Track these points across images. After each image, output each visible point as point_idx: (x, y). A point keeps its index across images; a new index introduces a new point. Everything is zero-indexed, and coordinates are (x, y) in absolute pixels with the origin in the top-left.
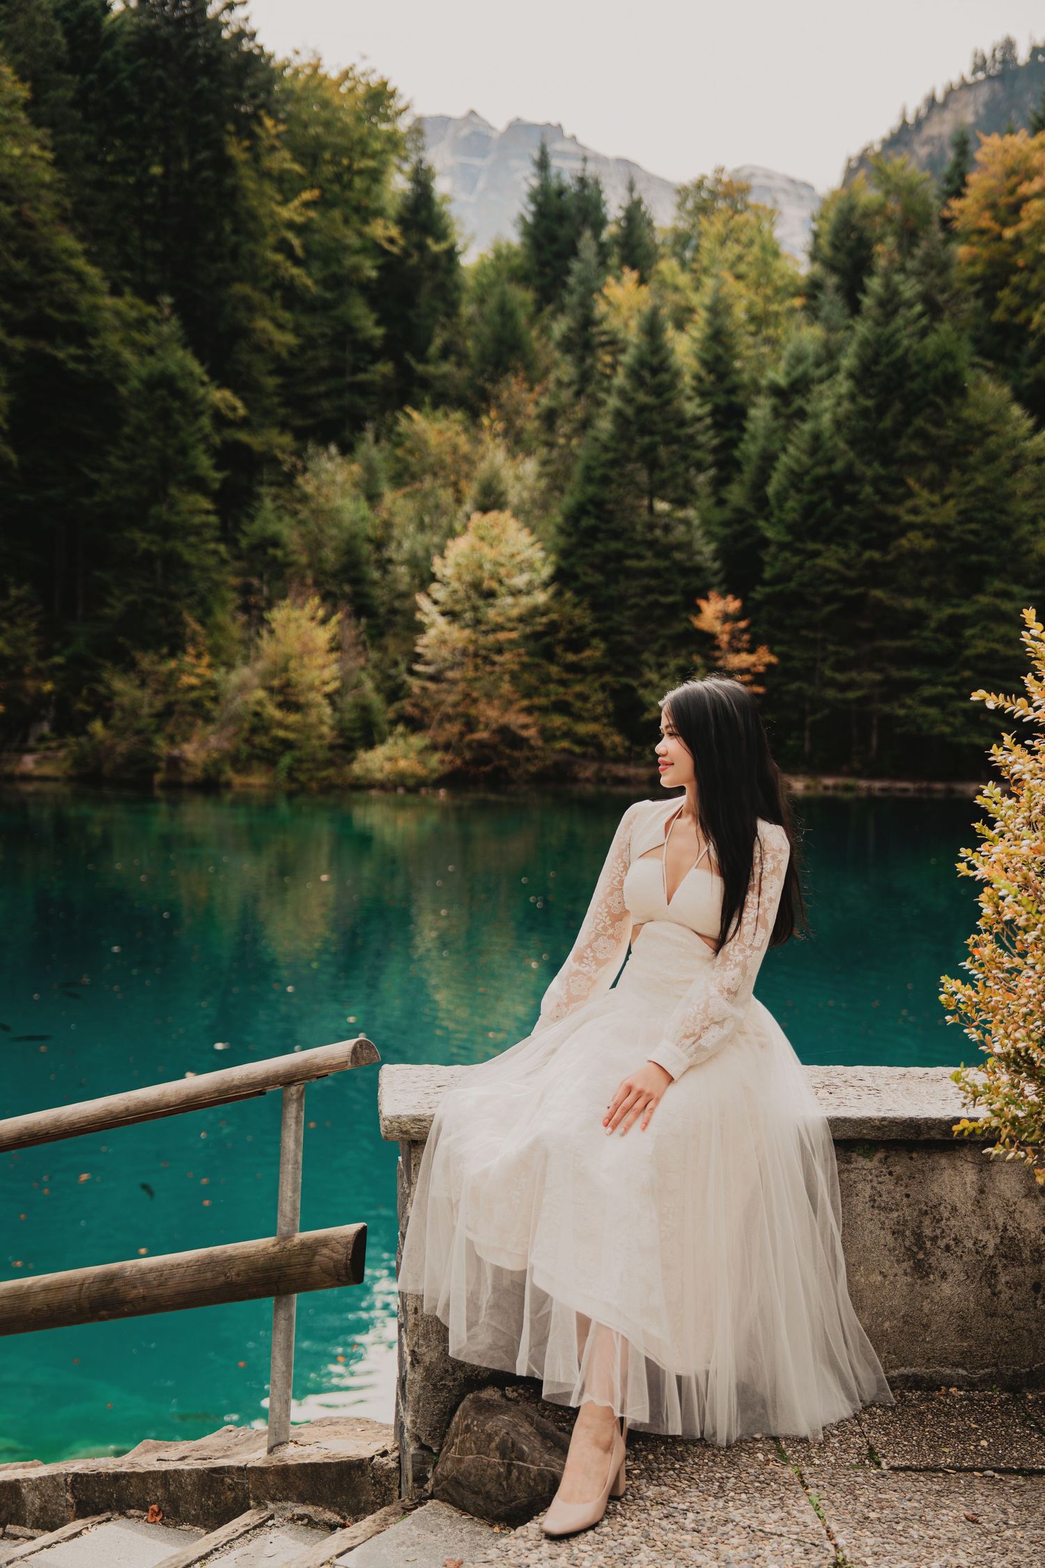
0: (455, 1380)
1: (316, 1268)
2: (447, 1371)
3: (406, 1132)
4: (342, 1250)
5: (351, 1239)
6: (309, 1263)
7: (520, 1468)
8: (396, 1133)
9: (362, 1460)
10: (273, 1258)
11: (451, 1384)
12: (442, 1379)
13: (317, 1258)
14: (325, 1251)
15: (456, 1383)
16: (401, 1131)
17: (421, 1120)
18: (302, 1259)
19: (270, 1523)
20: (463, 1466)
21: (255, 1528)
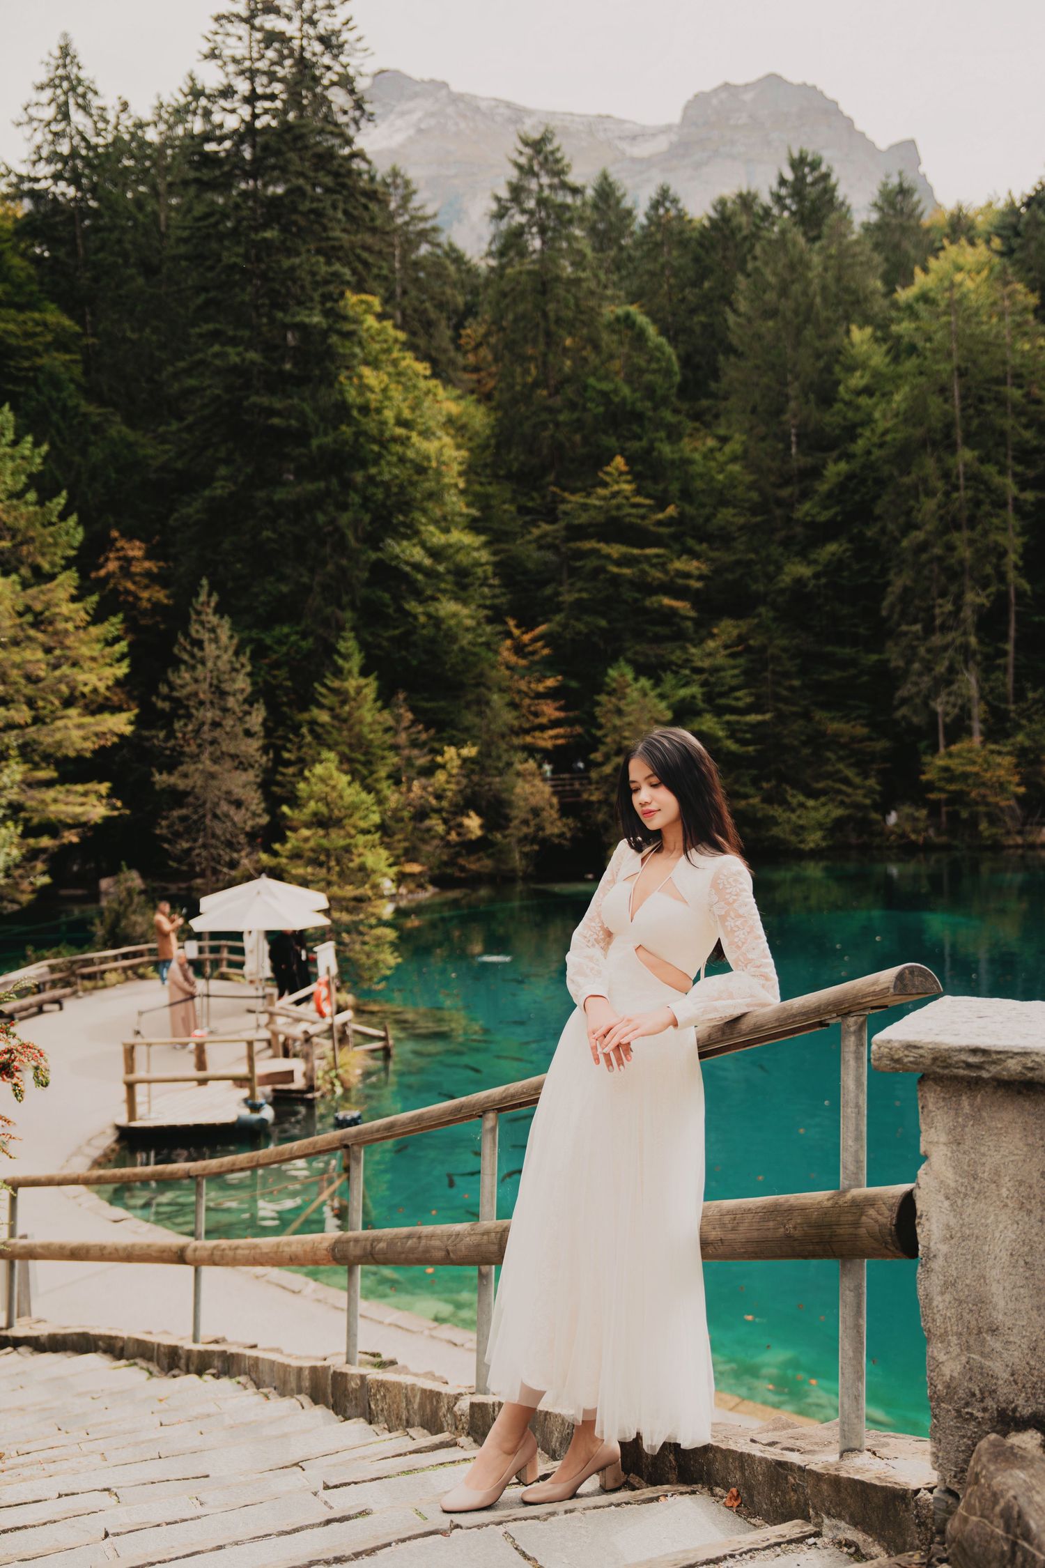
0: (985, 1410)
1: (862, 1231)
2: (974, 1395)
3: (898, 1061)
4: (887, 1213)
5: (897, 1201)
6: (856, 1224)
7: (1025, 1551)
8: (886, 1062)
9: (906, 1491)
10: (825, 1212)
11: (980, 1415)
12: (967, 1404)
13: (864, 1219)
14: (872, 1212)
15: (987, 1415)
16: (892, 1059)
17: (916, 1047)
18: (850, 1218)
19: (811, 1541)
20: (969, 1527)
21: (790, 1542)
